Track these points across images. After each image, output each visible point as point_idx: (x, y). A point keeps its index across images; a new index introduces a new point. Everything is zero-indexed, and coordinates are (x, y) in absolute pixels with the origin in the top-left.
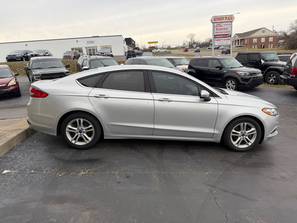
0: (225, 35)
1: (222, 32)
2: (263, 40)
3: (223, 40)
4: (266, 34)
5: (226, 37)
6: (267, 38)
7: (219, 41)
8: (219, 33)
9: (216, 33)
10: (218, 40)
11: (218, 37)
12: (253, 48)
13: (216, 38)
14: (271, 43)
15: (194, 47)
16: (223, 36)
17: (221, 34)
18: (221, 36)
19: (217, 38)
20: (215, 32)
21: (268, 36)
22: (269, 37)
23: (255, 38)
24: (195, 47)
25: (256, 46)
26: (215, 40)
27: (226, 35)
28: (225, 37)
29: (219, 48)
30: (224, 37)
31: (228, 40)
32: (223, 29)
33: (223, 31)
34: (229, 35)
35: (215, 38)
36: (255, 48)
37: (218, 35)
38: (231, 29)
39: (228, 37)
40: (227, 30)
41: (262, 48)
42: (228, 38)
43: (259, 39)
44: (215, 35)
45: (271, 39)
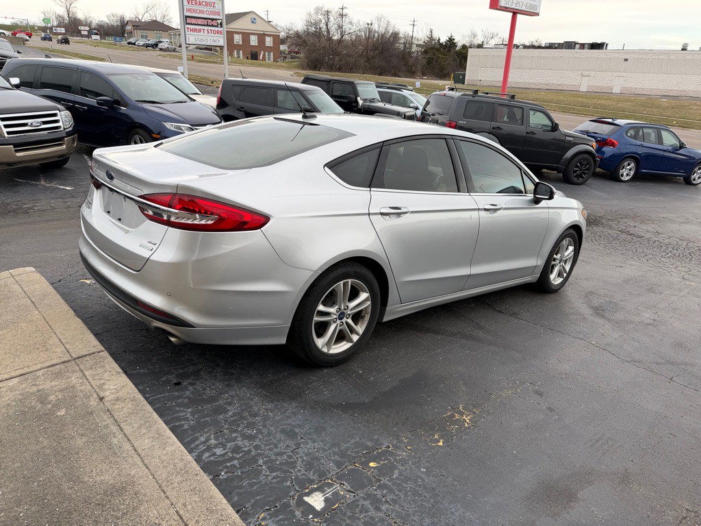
0: (209, 21)
1: (202, 12)
2: (254, 41)
3: (206, 31)
4: (260, 27)
5: (212, 26)
6: (261, 37)
7: (196, 33)
8: (195, 11)
9: (188, 10)
10: (195, 30)
11: (193, 21)
12: (236, 56)
13: (189, 24)
14: (269, 49)
15: (83, 33)
16: (205, 22)
17: (200, 15)
18: (200, 21)
19: (191, 24)
20: (185, 8)
21: (262, 33)
22: (264, 35)
23: (237, 33)
24: (86, 33)
25: (241, 52)
26: (187, 29)
27: (212, 20)
28: (210, 26)
29: (156, 45)
30: (207, 25)
31: (216, 35)
32: (204, 4)
33: (205, 9)
34: (219, 22)
35: (187, 24)
36: (239, 57)
37: (194, 17)
38: (221, 8)
39: (217, 26)
40: (211, 9)
41: (262, 60)
42: (216, 29)
43: (246, 36)
44: (187, 17)
45: (269, 42)
